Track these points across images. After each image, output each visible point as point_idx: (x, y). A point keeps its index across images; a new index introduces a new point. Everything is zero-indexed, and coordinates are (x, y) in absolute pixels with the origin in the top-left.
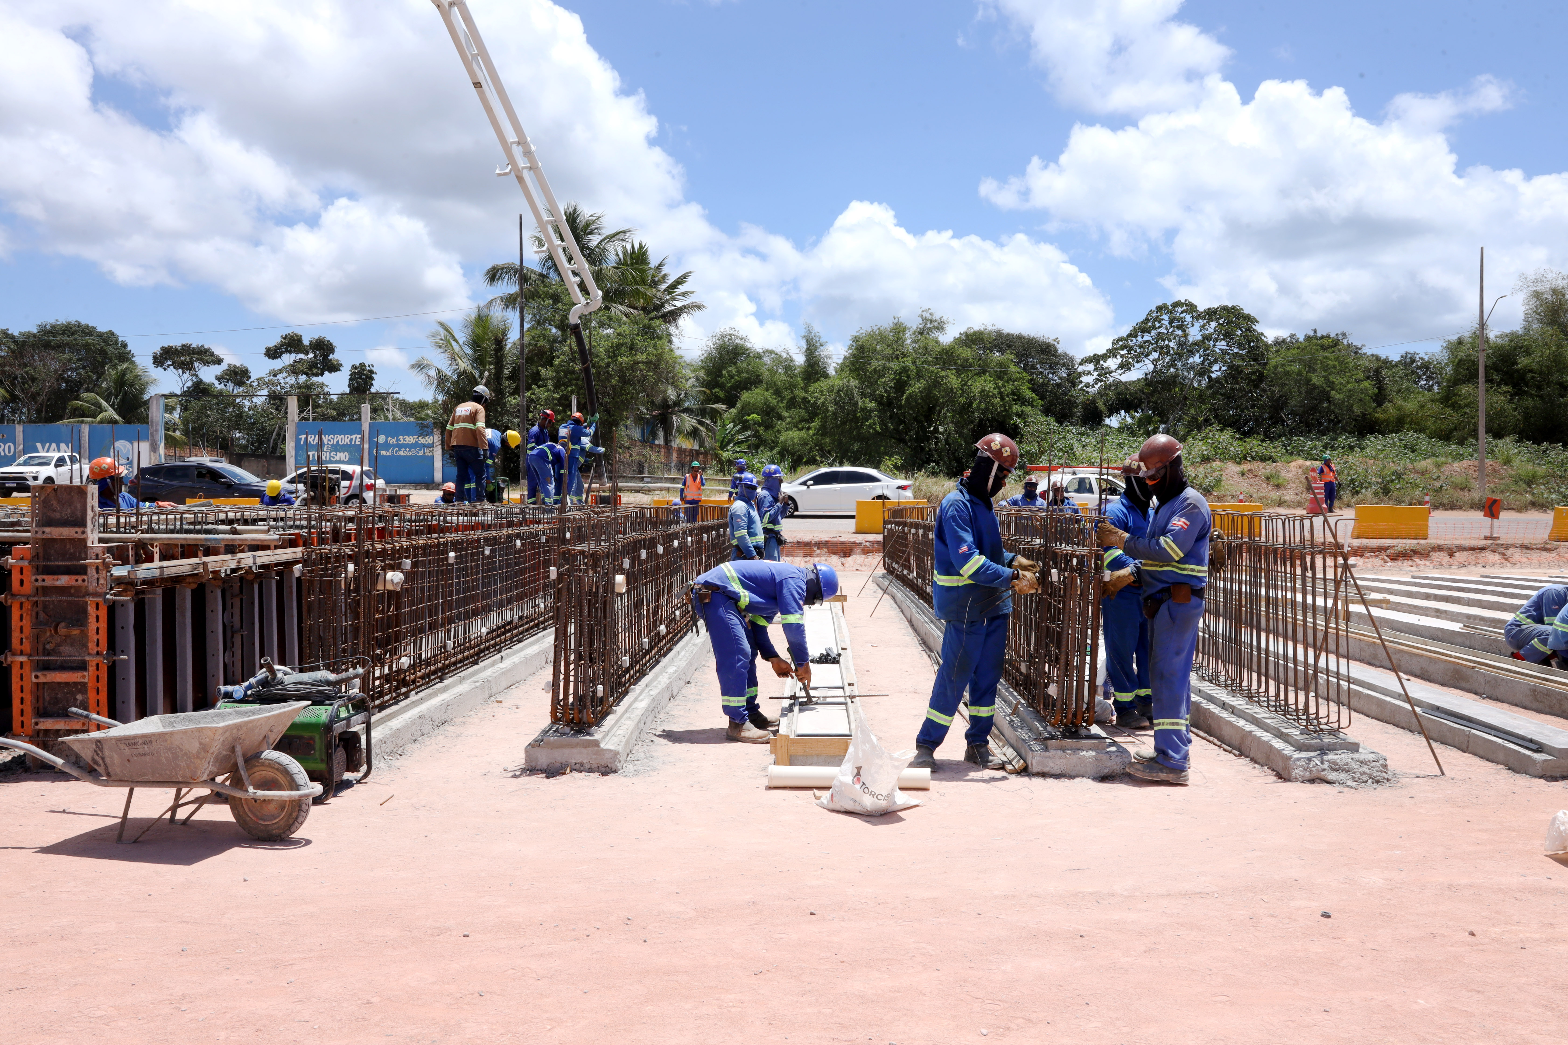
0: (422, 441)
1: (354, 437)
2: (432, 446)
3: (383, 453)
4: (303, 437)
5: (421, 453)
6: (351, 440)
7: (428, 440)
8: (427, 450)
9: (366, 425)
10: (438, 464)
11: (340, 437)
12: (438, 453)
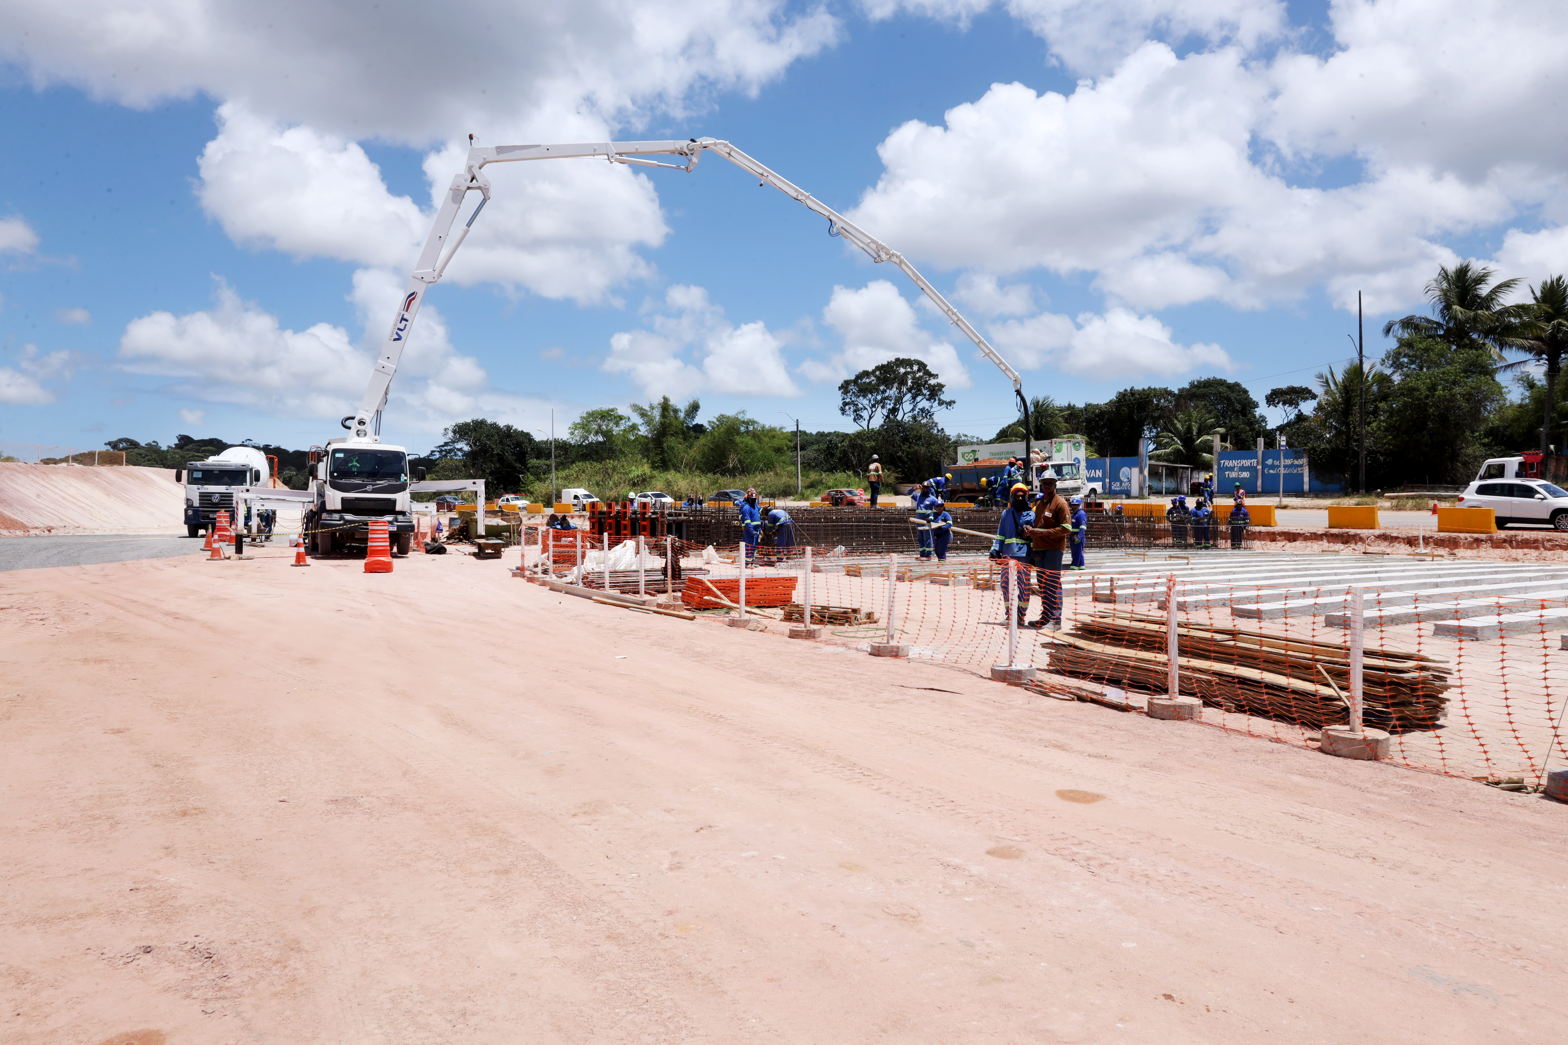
0: (1296, 462)
1: (1253, 461)
2: (1301, 466)
3: (1271, 471)
4: (1222, 462)
5: (1295, 471)
6: (1251, 463)
7: (1300, 462)
8: (1299, 469)
9: (1260, 454)
10: (1306, 479)
11: (1244, 461)
12: (1306, 472)
